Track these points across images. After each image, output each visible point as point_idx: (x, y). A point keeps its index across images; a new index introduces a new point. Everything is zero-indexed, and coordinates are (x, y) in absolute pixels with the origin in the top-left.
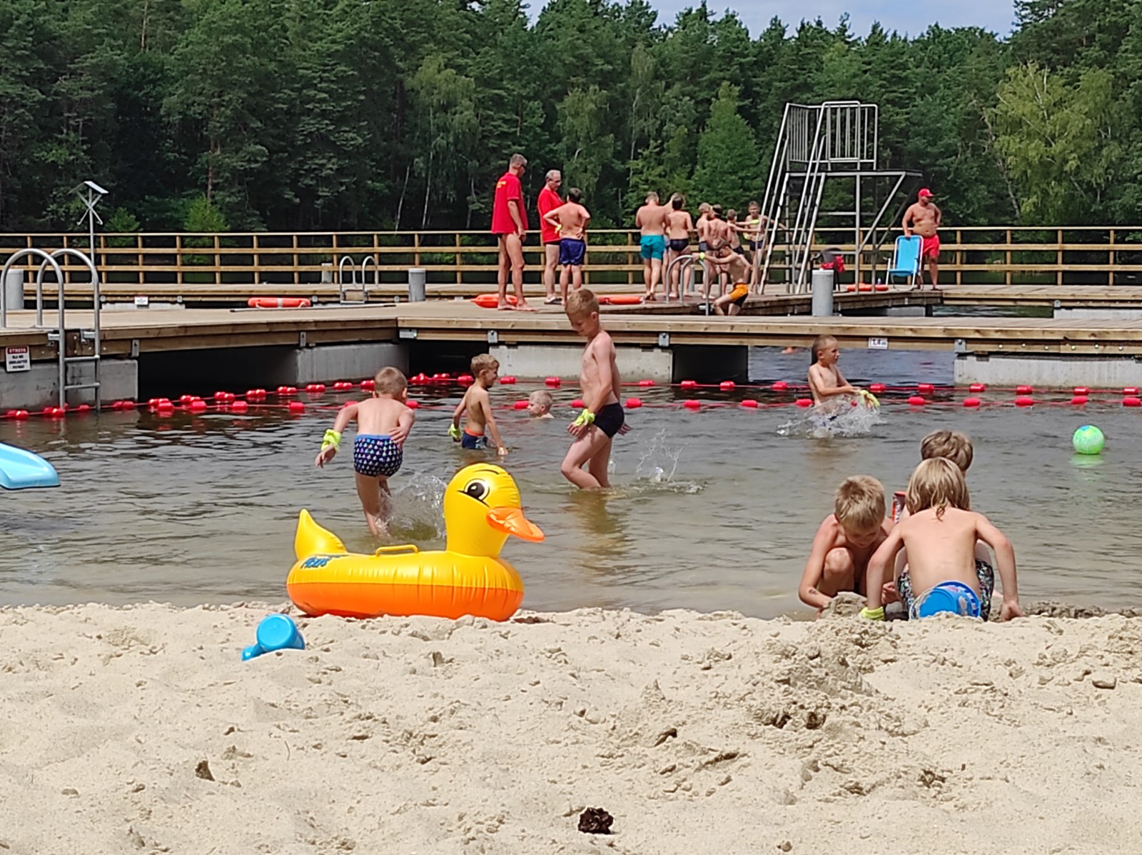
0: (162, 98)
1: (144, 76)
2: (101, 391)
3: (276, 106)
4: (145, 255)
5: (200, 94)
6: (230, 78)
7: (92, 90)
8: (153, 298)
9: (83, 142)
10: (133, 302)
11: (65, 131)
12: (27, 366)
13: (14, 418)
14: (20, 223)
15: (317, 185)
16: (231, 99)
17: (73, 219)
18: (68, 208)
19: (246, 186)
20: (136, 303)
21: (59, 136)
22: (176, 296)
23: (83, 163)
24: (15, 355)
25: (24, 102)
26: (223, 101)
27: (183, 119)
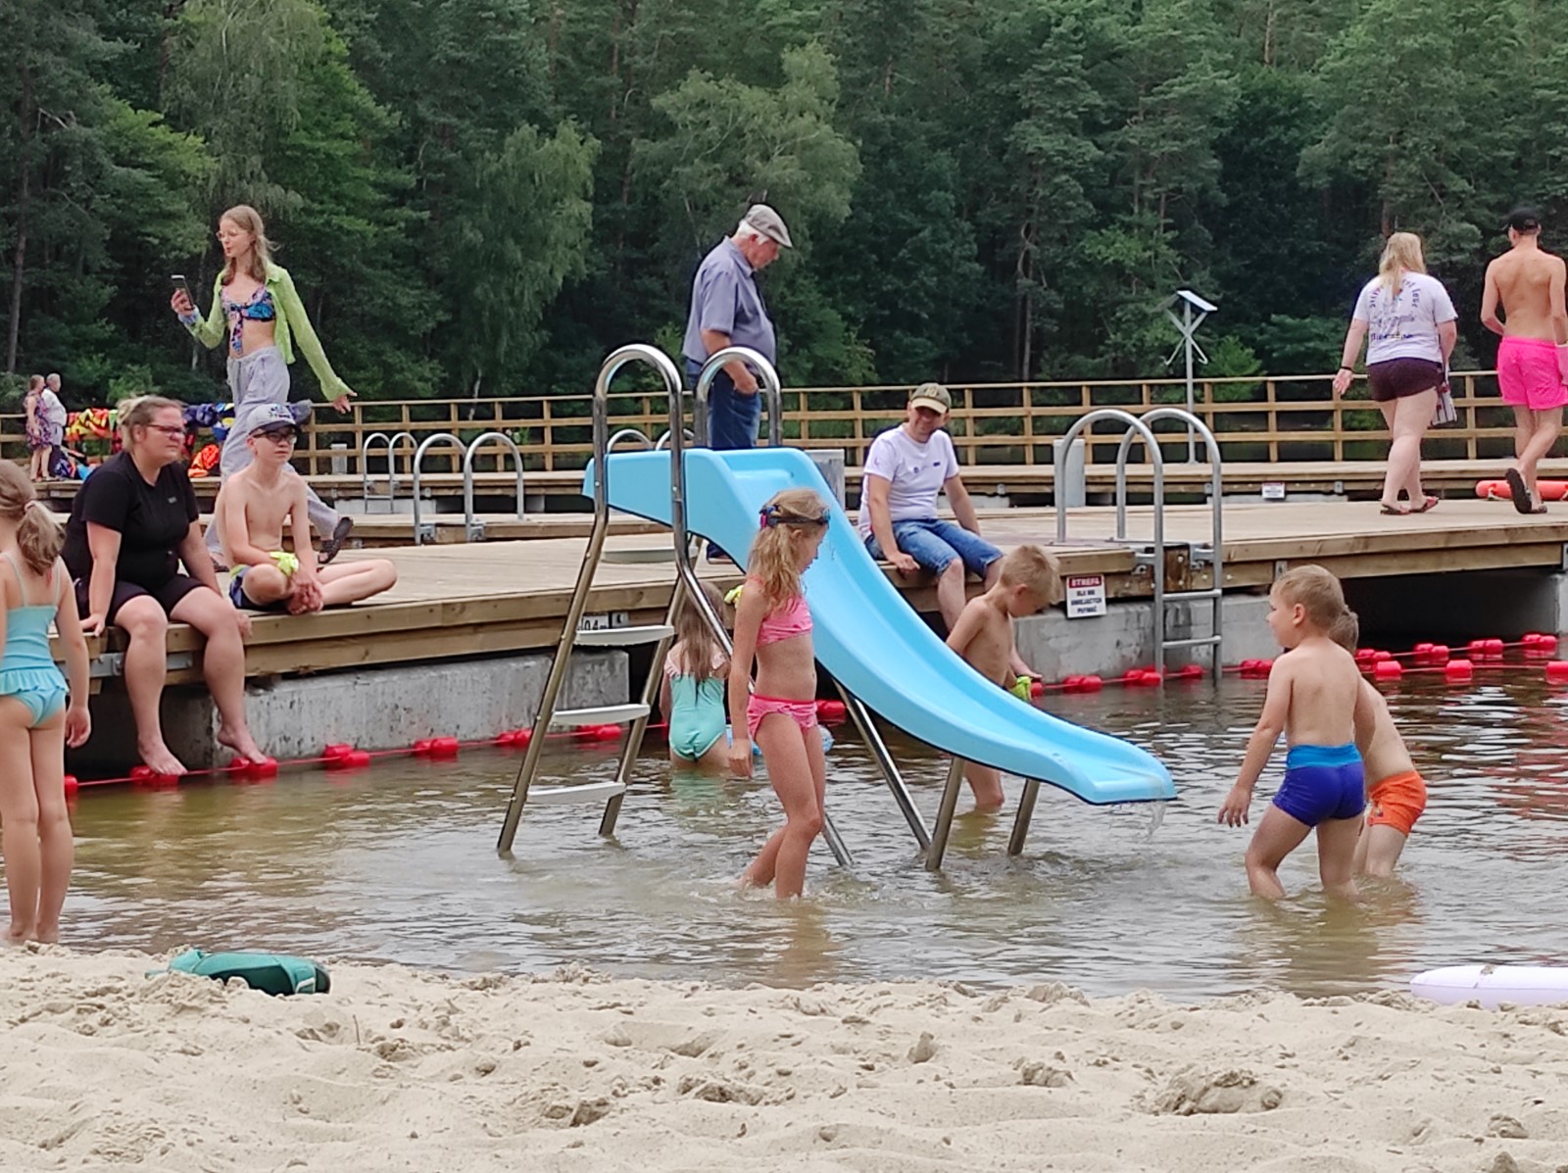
0: (1299, 149)
1: (1269, 112)
2: (1223, 650)
3: (1496, 153)
4: (1279, 413)
5: (1364, 138)
6: (1415, 109)
7: (1182, 139)
8: (1295, 487)
9: (1167, 228)
10: (1260, 493)
11: (1136, 210)
12: (1101, 609)
16: (1416, 146)
17: (1151, 357)
18: (1141, 340)
20: (1265, 495)
21: (1127, 219)
22: (1333, 481)
23: (1167, 263)
24: (1081, 589)
25: (1068, 163)
26: (1404, 148)
27: (1331, 182)
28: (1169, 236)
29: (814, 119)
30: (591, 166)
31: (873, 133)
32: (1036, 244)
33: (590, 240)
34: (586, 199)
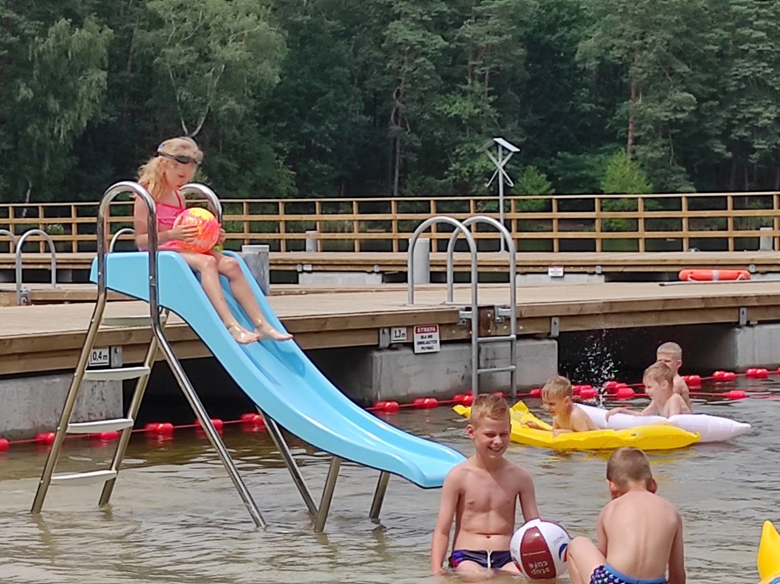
0: (577, 43)
1: (558, 18)
2: (517, 375)
3: (706, 47)
4: (560, 220)
5: (620, 36)
6: (653, 17)
7: (500, 35)
8: (570, 269)
9: (490, 94)
10: (547, 273)
11: (470, 81)
12: (437, 347)
13: (423, 407)
14: (420, 185)
15: (752, 136)
16: (654, 41)
17: (478, 179)
18: (472, 167)
19: (670, 139)
20: (550, 274)
21: (464, 87)
22: (595, 266)
23: (489, 117)
24: (424, 335)
25: (425, 49)
26: (646, 43)
27: (599, 65)
28: (491, 99)
29: (256, 18)
30: (107, 47)
31: (294, 28)
32: (404, 103)
33: (105, 96)
34: (103, 69)
